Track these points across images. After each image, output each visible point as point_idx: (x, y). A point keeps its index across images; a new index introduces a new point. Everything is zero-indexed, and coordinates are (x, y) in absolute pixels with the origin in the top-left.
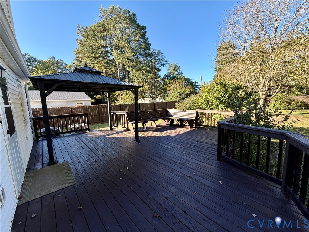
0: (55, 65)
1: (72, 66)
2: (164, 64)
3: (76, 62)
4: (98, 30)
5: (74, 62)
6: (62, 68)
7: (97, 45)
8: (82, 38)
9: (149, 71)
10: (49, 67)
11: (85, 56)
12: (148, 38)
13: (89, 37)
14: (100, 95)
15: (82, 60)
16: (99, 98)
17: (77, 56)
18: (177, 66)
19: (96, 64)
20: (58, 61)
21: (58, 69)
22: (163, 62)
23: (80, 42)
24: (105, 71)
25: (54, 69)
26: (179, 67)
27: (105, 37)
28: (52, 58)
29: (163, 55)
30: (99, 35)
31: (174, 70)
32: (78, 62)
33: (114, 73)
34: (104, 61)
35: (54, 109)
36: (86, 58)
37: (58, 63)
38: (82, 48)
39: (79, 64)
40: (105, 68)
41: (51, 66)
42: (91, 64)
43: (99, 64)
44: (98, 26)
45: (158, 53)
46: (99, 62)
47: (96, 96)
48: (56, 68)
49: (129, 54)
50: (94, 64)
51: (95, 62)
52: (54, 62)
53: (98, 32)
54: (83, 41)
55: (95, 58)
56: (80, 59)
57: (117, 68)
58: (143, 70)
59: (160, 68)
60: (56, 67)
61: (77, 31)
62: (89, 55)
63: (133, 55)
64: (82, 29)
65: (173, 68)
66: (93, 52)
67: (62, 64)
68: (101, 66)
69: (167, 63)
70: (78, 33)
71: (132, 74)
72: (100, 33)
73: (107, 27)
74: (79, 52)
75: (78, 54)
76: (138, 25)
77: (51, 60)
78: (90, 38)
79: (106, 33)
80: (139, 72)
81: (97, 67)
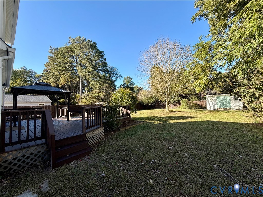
0: (25, 74)
1: (41, 76)
2: (118, 77)
3: (45, 72)
4: (66, 51)
5: (43, 72)
6: (32, 76)
7: (65, 61)
8: (53, 56)
9: (105, 82)
10: (18, 75)
11: (53, 69)
12: (105, 59)
13: (59, 55)
14: (63, 99)
15: (50, 71)
16: (62, 102)
17: (47, 68)
18: (130, 78)
19: (63, 75)
20: (29, 70)
21: (28, 77)
22: (118, 76)
23: (50, 58)
24: (70, 80)
25: (23, 77)
26: (132, 79)
27: (71, 56)
28: (23, 68)
29: (118, 70)
30: (67, 54)
31: (128, 81)
32: (47, 73)
33: (78, 82)
34: (70, 73)
35: (19, 106)
36: (54, 70)
37: (29, 73)
38: (52, 62)
39: (47, 74)
40: (70, 78)
41: (21, 75)
42: (58, 75)
43: (65, 75)
44: (67, 48)
45: (114, 70)
46: (65, 74)
47: (60, 100)
48: (26, 77)
49: (89, 69)
50: (61, 75)
51: (62, 73)
52: (25, 71)
53: (66, 52)
54: (53, 58)
55: (62, 71)
56: (49, 71)
57: (80, 79)
58: (100, 81)
59: (116, 80)
60: (26, 75)
61: (49, 50)
62: (57, 68)
63: (92, 70)
64: (53, 50)
65: (127, 80)
66: (61, 66)
67: (32, 73)
68: (66, 76)
69: (121, 76)
70: (50, 52)
71: (91, 83)
72: (68, 53)
73: (74, 50)
74: (49, 66)
75: (47, 67)
76: (98, 50)
77: (22, 69)
78: (60, 57)
79: (72, 54)
80: (97, 82)
81: (63, 77)
